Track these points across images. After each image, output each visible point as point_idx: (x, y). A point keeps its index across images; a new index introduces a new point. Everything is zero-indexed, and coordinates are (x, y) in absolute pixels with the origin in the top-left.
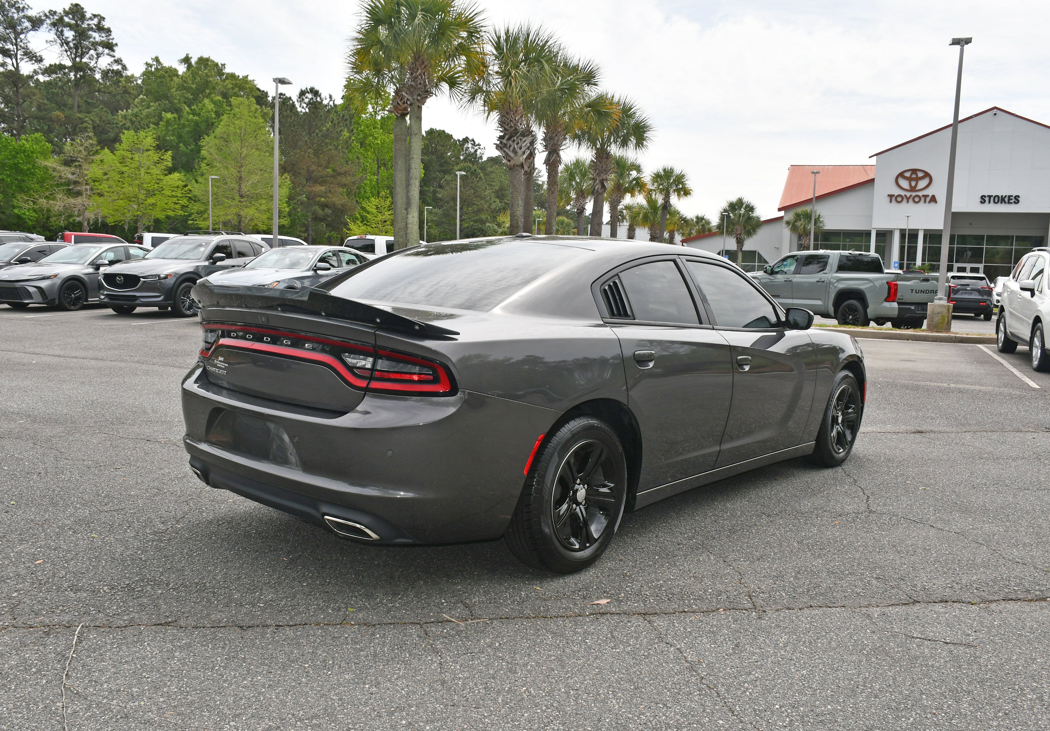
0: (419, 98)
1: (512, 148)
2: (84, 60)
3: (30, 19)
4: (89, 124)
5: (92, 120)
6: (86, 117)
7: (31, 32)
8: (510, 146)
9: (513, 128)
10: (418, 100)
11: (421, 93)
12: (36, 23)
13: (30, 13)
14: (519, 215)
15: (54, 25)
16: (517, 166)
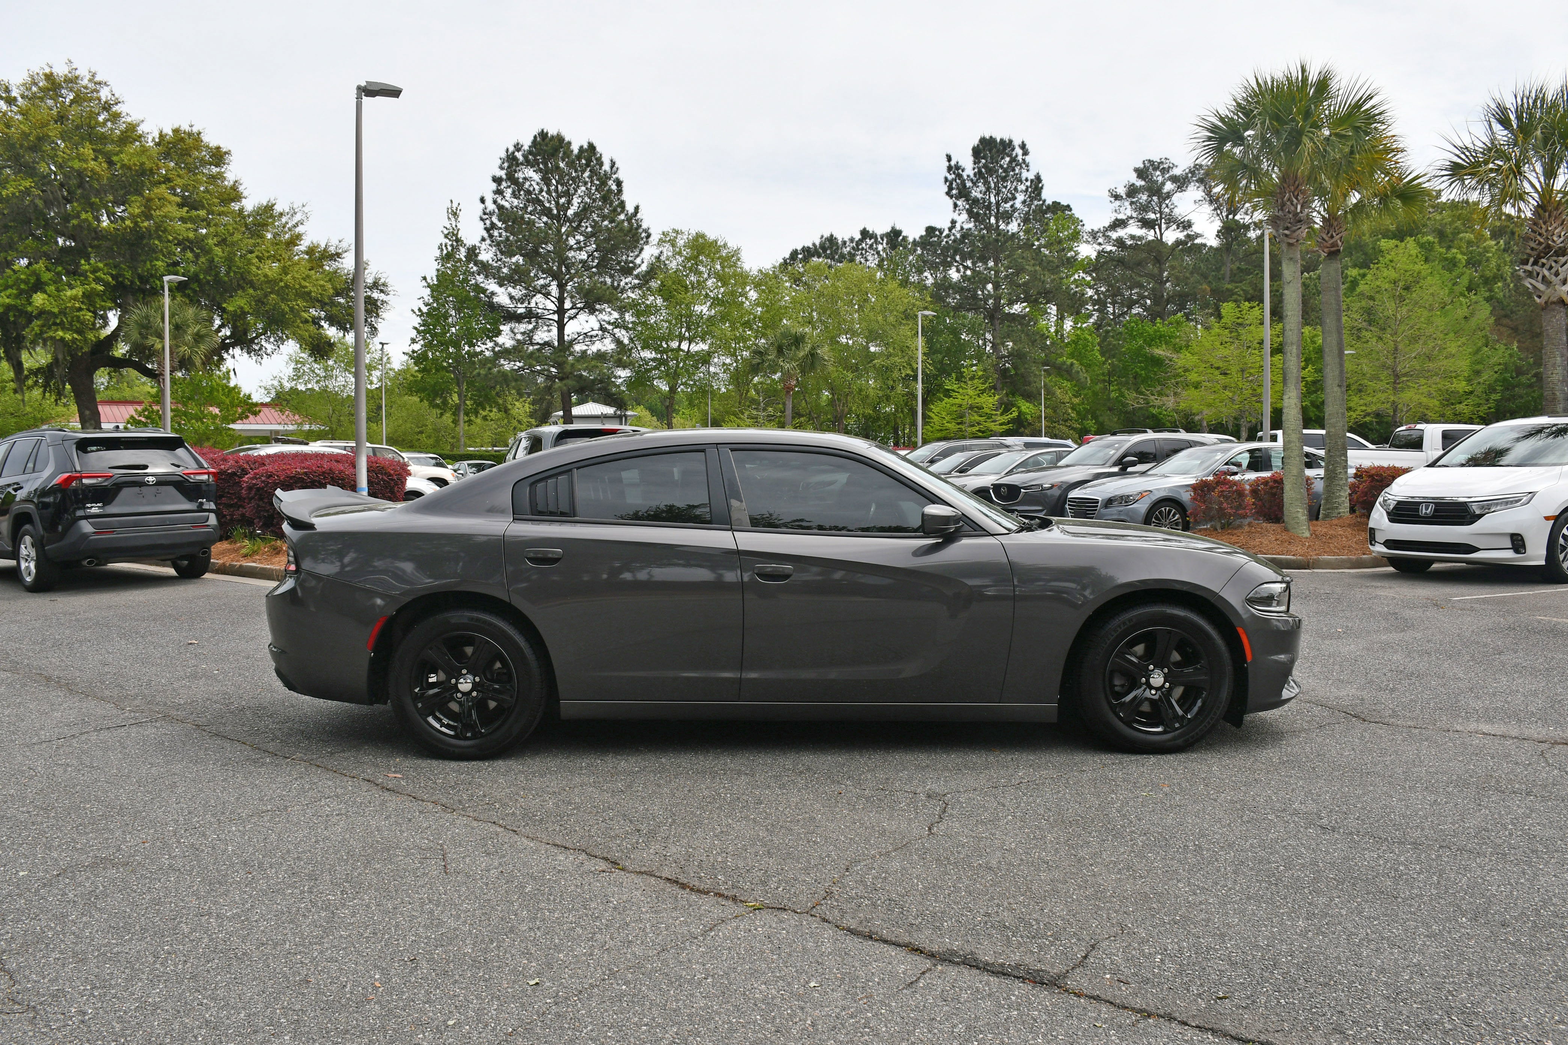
0: (1286, 232)
1: (1540, 277)
2: (1237, 217)
3: (1174, 179)
4: (1239, 295)
5: (1243, 290)
6: (1237, 287)
7: (1178, 195)
8: (1538, 274)
9: (1543, 246)
10: (1286, 236)
11: (1289, 225)
12: (1181, 182)
13: (1177, 172)
14: (1556, 382)
15: (1201, 181)
16: (1553, 303)
